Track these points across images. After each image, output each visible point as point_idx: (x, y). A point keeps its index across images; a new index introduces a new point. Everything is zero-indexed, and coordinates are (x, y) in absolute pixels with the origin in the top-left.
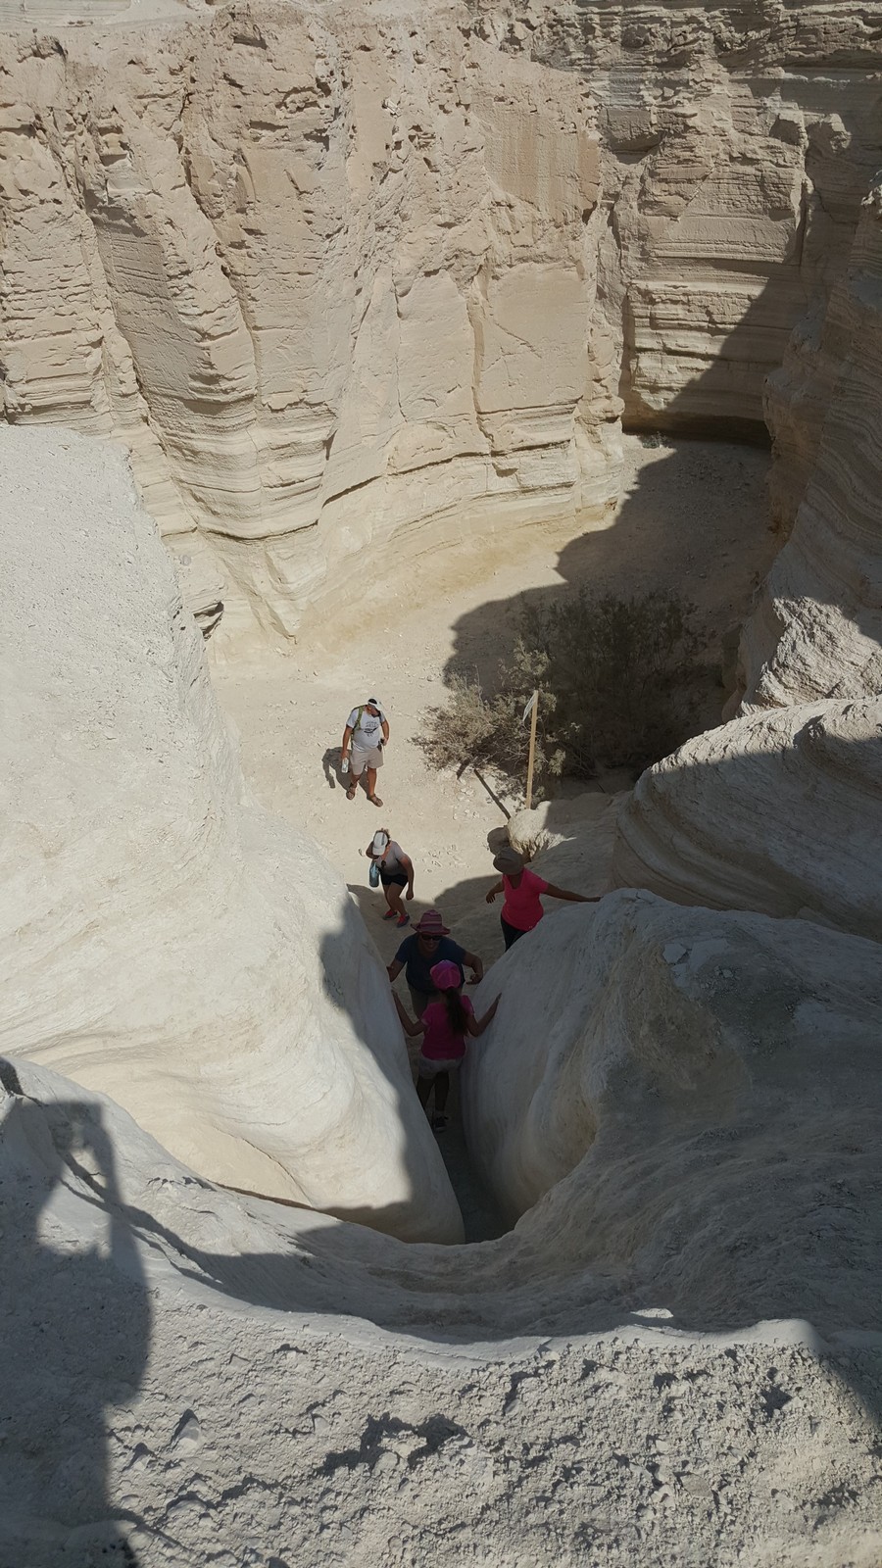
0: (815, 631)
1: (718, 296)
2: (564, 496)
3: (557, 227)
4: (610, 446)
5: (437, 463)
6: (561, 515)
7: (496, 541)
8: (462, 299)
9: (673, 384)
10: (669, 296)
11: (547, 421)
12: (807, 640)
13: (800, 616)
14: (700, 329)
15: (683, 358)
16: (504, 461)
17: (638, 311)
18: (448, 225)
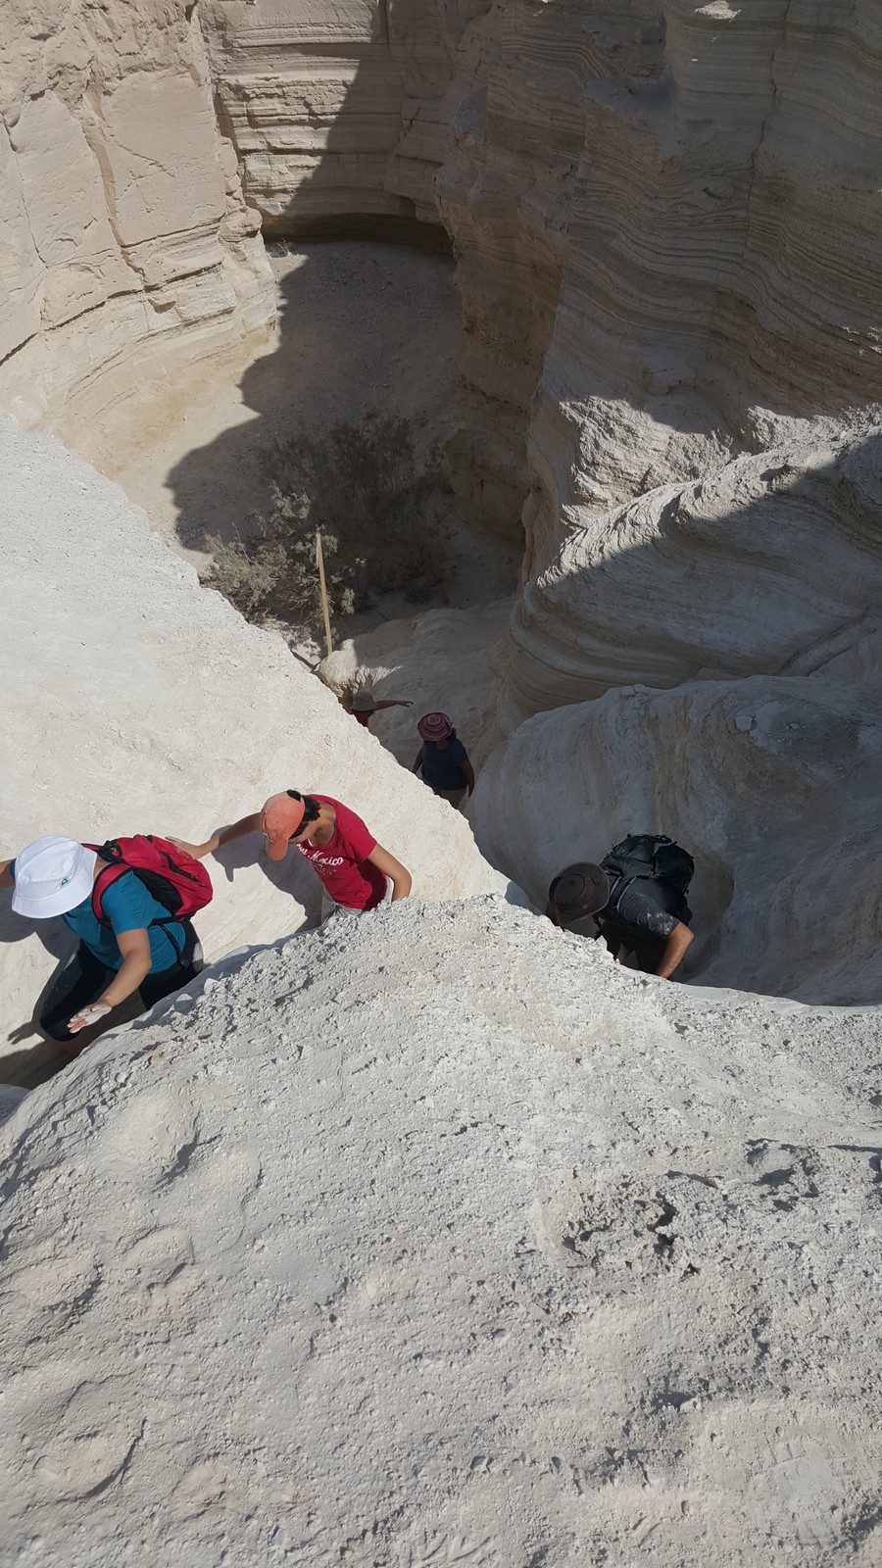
0: (612, 426)
1: (313, 85)
2: (227, 324)
3: (161, 29)
4: (256, 262)
5: (92, 309)
6: (229, 344)
7: (171, 383)
8: (75, 121)
9: (287, 186)
10: (263, 90)
11: (194, 245)
12: (608, 436)
13: (591, 415)
14: (301, 123)
15: (290, 156)
16: (160, 296)
17: (233, 110)
18: (43, 37)
